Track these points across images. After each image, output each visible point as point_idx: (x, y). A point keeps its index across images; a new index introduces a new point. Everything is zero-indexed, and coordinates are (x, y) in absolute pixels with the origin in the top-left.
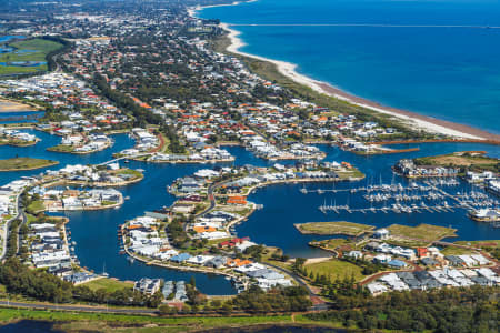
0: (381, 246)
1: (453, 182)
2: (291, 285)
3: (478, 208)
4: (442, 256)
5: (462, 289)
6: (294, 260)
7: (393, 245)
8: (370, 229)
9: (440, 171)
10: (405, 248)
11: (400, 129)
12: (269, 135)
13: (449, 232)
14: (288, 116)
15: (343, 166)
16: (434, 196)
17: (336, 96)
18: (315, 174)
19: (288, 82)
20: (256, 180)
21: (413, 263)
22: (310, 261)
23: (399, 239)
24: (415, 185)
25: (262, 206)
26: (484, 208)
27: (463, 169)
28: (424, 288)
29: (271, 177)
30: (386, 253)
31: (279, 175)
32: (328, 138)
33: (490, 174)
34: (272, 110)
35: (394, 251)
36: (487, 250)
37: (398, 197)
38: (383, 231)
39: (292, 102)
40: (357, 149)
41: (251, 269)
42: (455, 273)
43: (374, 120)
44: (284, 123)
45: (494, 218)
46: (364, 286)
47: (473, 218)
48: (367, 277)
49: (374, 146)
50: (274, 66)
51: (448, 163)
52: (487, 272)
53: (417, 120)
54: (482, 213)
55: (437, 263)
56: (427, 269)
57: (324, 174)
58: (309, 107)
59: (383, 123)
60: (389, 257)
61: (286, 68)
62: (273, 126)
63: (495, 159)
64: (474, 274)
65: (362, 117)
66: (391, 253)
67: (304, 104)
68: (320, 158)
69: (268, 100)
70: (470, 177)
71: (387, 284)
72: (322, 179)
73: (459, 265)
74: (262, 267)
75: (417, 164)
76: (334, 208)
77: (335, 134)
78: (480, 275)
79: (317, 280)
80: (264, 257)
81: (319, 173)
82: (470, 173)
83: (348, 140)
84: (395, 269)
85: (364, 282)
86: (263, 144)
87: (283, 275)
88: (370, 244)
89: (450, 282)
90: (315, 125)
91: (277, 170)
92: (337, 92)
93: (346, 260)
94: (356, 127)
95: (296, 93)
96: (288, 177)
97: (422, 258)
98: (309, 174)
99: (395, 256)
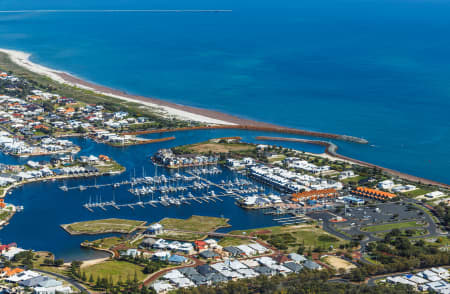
0: (157, 242)
1: (215, 170)
2: (71, 292)
3: (245, 195)
4: (220, 247)
5: (248, 281)
6: (69, 264)
7: (170, 240)
8: (142, 225)
9: (200, 159)
10: (182, 242)
11: (152, 118)
12: (16, 130)
13: (222, 222)
14: (33, 109)
15: (101, 159)
16: (199, 186)
17: (78, 85)
18: (73, 169)
19: (24, 73)
20: (10, 180)
21: (193, 257)
22: (86, 263)
23: (174, 234)
24: (178, 175)
25: (22, 208)
26: (251, 195)
27: (223, 157)
28: (209, 283)
29: (27, 175)
30: (163, 249)
31: (35, 172)
32: (79, 130)
33: (250, 160)
34: (13, 104)
35: (172, 246)
36: (263, 238)
37: (164, 189)
38: (157, 226)
39: (33, 94)
40: (112, 141)
41: (24, 278)
42: (237, 265)
43: (124, 110)
44: (29, 116)
45: (263, 205)
46: (148, 286)
47: (242, 206)
48: (149, 276)
49: (128, 137)
50: (6, 55)
51: (206, 151)
52: (268, 261)
53: (166, 108)
54: (251, 201)
55: (217, 255)
56: (209, 262)
57: (83, 169)
58: (53, 98)
59: (134, 112)
60: (168, 253)
61: (20, 57)
62: (18, 120)
63: (252, 145)
64: (255, 264)
65: (111, 107)
66: (169, 249)
67: (47, 96)
68: (74, 152)
69: (6, 93)
70: (231, 164)
71: (171, 282)
72: (81, 175)
73: (240, 255)
74: (35, 274)
75: (176, 153)
76: (100, 205)
77: (86, 126)
78: (262, 265)
79: (98, 283)
80: (36, 264)
81: (77, 169)
82: (230, 160)
83: (101, 132)
84: (177, 265)
85: (147, 282)
86: (11, 140)
87: (60, 282)
88: (146, 241)
89: (234, 274)
90: (62, 117)
91: (31, 168)
92: (79, 81)
93: (123, 259)
94: (107, 118)
95: (36, 83)
96: (44, 174)
97: (201, 251)
98: (67, 170)
99: (173, 251)
